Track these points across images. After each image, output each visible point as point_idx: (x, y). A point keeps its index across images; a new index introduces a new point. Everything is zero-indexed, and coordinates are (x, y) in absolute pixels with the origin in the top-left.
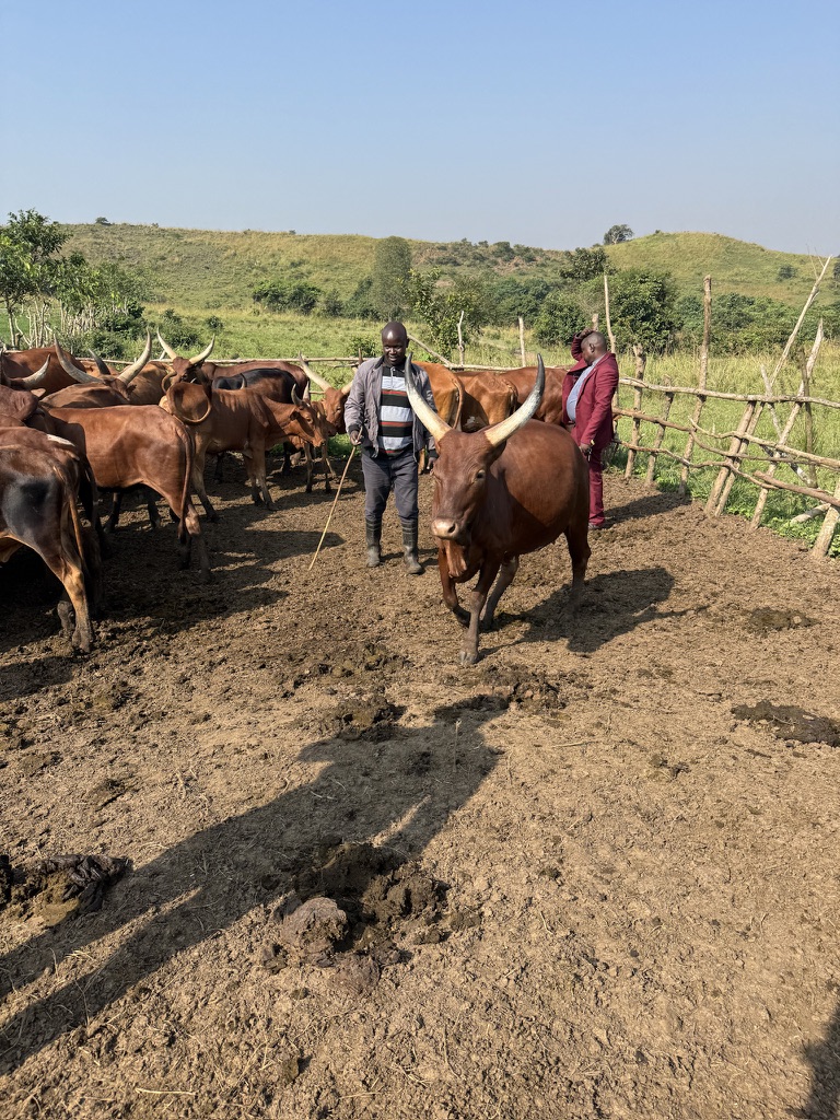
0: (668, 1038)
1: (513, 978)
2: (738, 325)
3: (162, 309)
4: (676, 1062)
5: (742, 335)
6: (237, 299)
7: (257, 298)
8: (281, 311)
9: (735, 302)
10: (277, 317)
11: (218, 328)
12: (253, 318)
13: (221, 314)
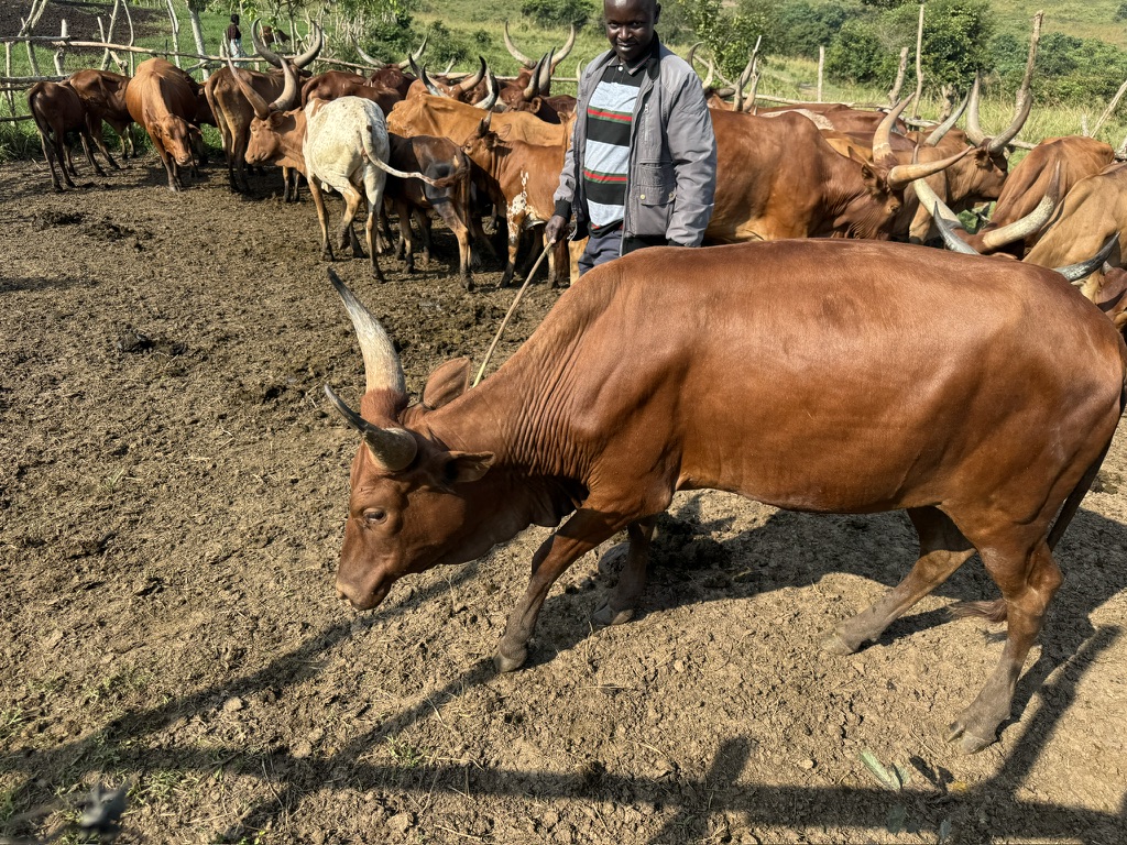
0: (915, 677)
1: (787, 619)
2: (1058, 71)
3: (429, 20)
4: (921, 693)
5: (1062, 83)
6: (504, 12)
7: (527, 12)
8: (551, 27)
9: (1059, 43)
10: (546, 33)
11: (486, 44)
12: (521, 34)
13: (489, 27)
